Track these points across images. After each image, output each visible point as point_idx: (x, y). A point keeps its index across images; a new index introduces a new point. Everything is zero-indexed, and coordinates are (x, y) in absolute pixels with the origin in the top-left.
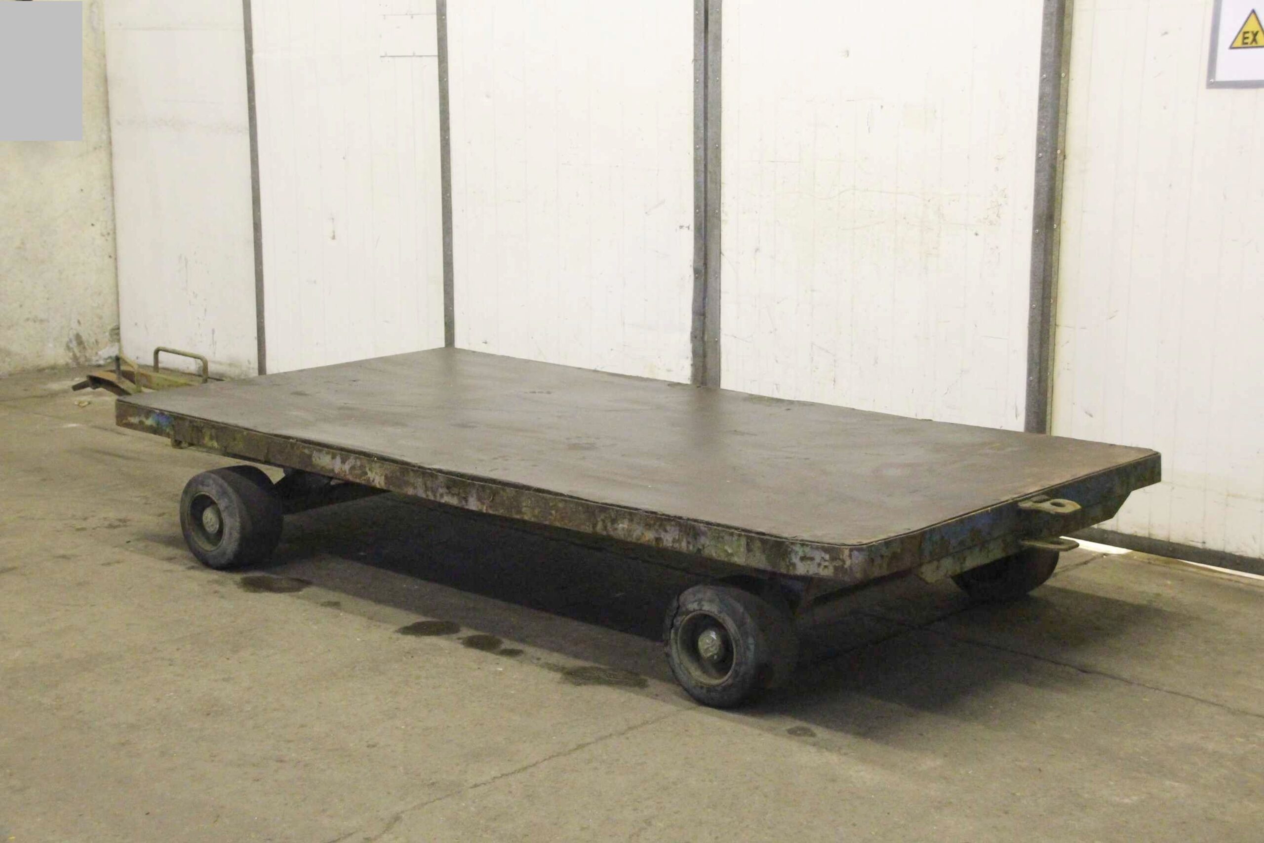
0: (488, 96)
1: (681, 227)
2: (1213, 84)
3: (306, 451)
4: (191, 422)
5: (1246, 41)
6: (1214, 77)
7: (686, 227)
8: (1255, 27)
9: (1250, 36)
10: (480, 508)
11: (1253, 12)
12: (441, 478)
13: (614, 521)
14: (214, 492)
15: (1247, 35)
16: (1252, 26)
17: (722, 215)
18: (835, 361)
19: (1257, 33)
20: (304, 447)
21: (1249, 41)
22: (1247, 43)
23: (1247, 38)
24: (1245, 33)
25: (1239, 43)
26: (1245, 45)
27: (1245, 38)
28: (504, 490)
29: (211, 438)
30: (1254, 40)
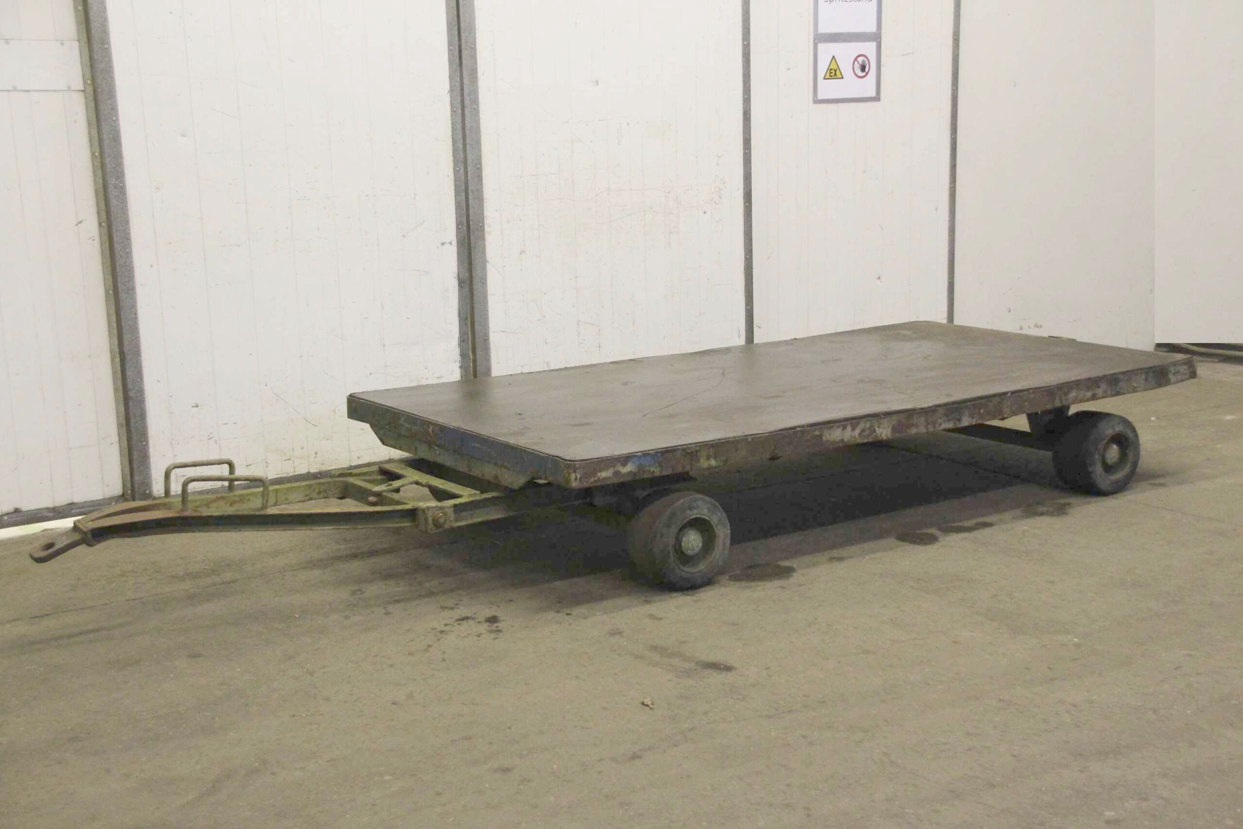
0: (183, 135)
1: (443, 244)
2: (817, 101)
3: (817, 433)
4: (683, 450)
5: (831, 75)
6: (817, 97)
7: (449, 243)
8: (836, 67)
9: (833, 71)
10: (971, 422)
11: (834, 57)
12: (941, 411)
13: (1067, 394)
14: (705, 511)
15: (831, 71)
16: (833, 66)
17: (486, 227)
18: (599, 331)
19: (836, 69)
20: (814, 431)
21: (833, 74)
22: (832, 76)
23: (832, 73)
24: (831, 70)
25: (828, 76)
26: (831, 78)
27: (831, 73)
28: (991, 401)
29: (708, 458)
30: (835, 74)
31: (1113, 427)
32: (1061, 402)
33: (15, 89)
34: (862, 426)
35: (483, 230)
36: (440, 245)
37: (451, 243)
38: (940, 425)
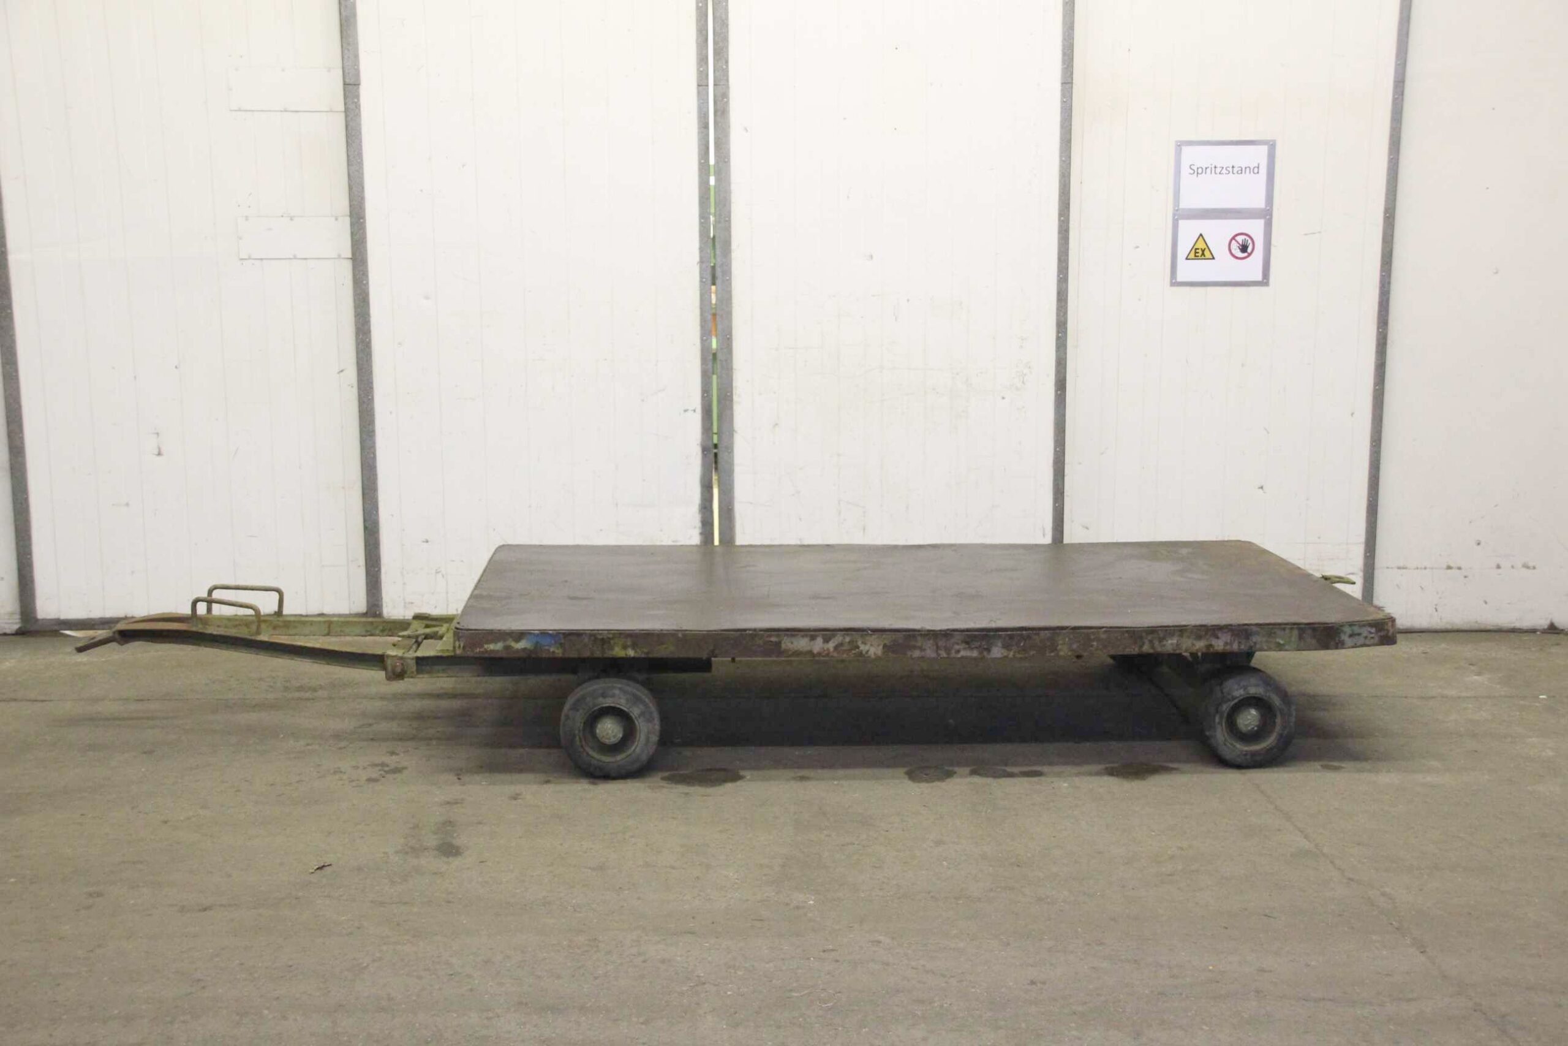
0: (427, 298)
1: (686, 411)
2: (1175, 283)
3: (773, 639)
4: (591, 635)
5: (1197, 254)
6: (1176, 279)
7: (692, 410)
8: (1204, 246)
9: (1200, 251)
11: (1201, 235)
13: (1161, 640)
15: (1197, 251)
16: (1201, 245)
17: (734, 397)
18: (864, 512)
19: (1205, 249)
20: (770, 636)
21: (1200, 254)
22: (1198, 256)
23: (1198, 253)
24: (1196, 249)
25: (1192, 255)
26: (1196, 257)
27: (1196, 253)
28: (1038, 634)
29: (625, 647)
30: (1203, 254)
31: (1245, 688)
32: (1153, 647)
33: (295, 258)
34: (838, 639)
35: (732, 400)
36: (682, 412)
37: (694, 411)
38: (958, 651)
